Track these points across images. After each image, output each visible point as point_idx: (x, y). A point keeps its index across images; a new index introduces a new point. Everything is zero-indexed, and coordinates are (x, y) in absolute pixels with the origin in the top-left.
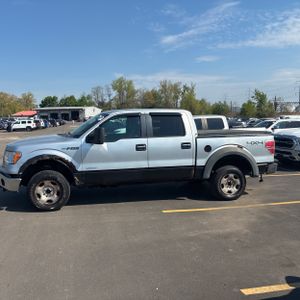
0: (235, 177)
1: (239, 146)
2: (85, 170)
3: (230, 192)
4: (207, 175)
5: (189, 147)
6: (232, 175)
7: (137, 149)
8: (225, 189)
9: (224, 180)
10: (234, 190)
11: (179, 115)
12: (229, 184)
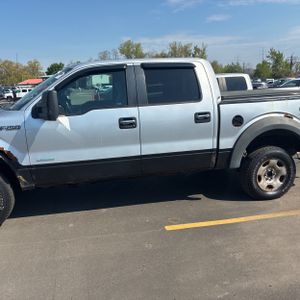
0: (279, 164)
1: (287, 115)
2: (34, 163)
3: (270, 187)
4: (236, 163)
5: (207, 119)
6: (274, 162)
7: (122, 126)
8: (264, 183)
9: (262, 170)
10: (277, 183)
11: (191, 67)
12: (270, 175)
